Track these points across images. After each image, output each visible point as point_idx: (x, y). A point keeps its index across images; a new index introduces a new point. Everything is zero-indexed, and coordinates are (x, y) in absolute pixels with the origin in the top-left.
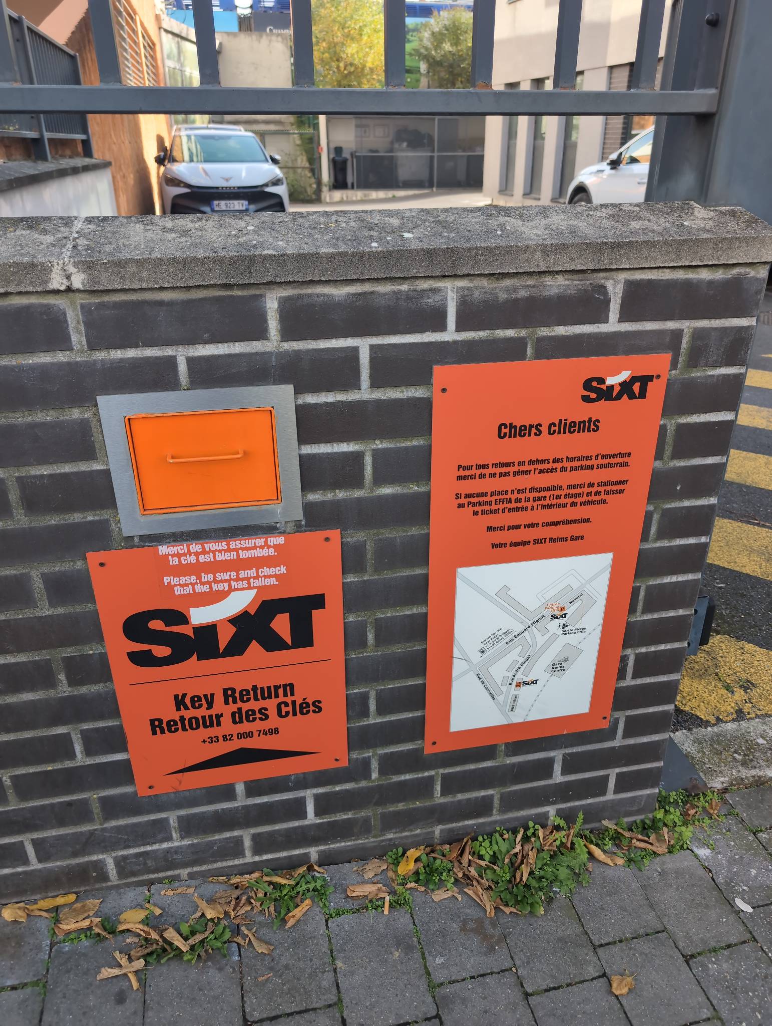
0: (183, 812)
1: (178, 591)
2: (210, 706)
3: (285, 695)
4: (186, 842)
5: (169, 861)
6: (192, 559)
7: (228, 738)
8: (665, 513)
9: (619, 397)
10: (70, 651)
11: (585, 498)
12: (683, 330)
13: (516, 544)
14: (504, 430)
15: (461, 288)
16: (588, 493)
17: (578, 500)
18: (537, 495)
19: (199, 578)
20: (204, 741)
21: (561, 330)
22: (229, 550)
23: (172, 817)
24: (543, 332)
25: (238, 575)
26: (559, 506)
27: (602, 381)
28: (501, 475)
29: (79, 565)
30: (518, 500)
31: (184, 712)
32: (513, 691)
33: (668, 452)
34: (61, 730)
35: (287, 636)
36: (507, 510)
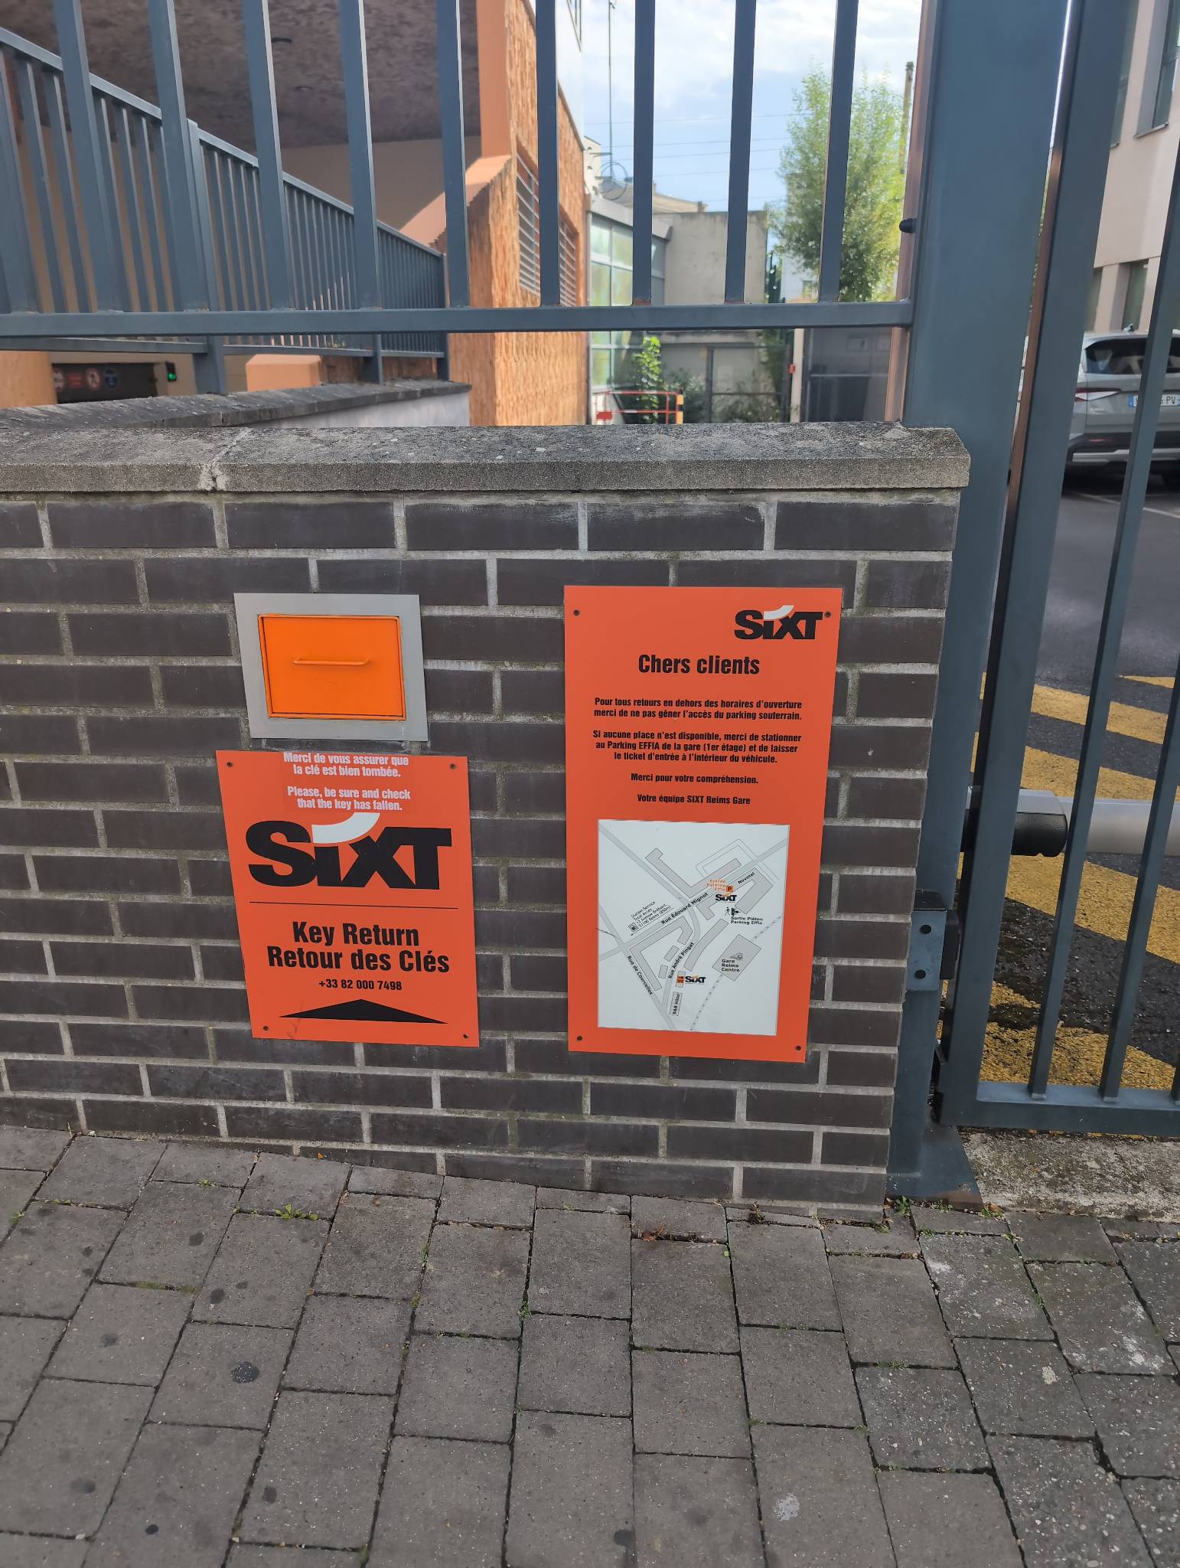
0: (299, 1068)
1: (301, 803)
2: (329, 942)
3: (409, 943)
4: (301, 1107)
5: (281, 1126)
6: (316, 771)
7: (348, 984)
8: (855, 783)
9: (780, 635)
10: (196, 855)
11: (747, 753)
12: (856, 562)
13: (667, 799)
14: (645, 663)
15: (592, 505)
16: (751, 747)
17: (739, 754)
18: (688, 742)
19: (322, 792)
20: (322, 984)
21: (708, 555)
22: (352, 765)
23: (288, 1072)
24: (687, 556)
25: (361, 794)
26: (716, 758)
27: (759, 615)
28: (645, 714)
29: (210, 763)
30: (666, 746)
31: (301, 944)
32: (675, 988)
33: (851, 707)
34: (182, 942)
35: (411, 873)
36: (654, 757)
